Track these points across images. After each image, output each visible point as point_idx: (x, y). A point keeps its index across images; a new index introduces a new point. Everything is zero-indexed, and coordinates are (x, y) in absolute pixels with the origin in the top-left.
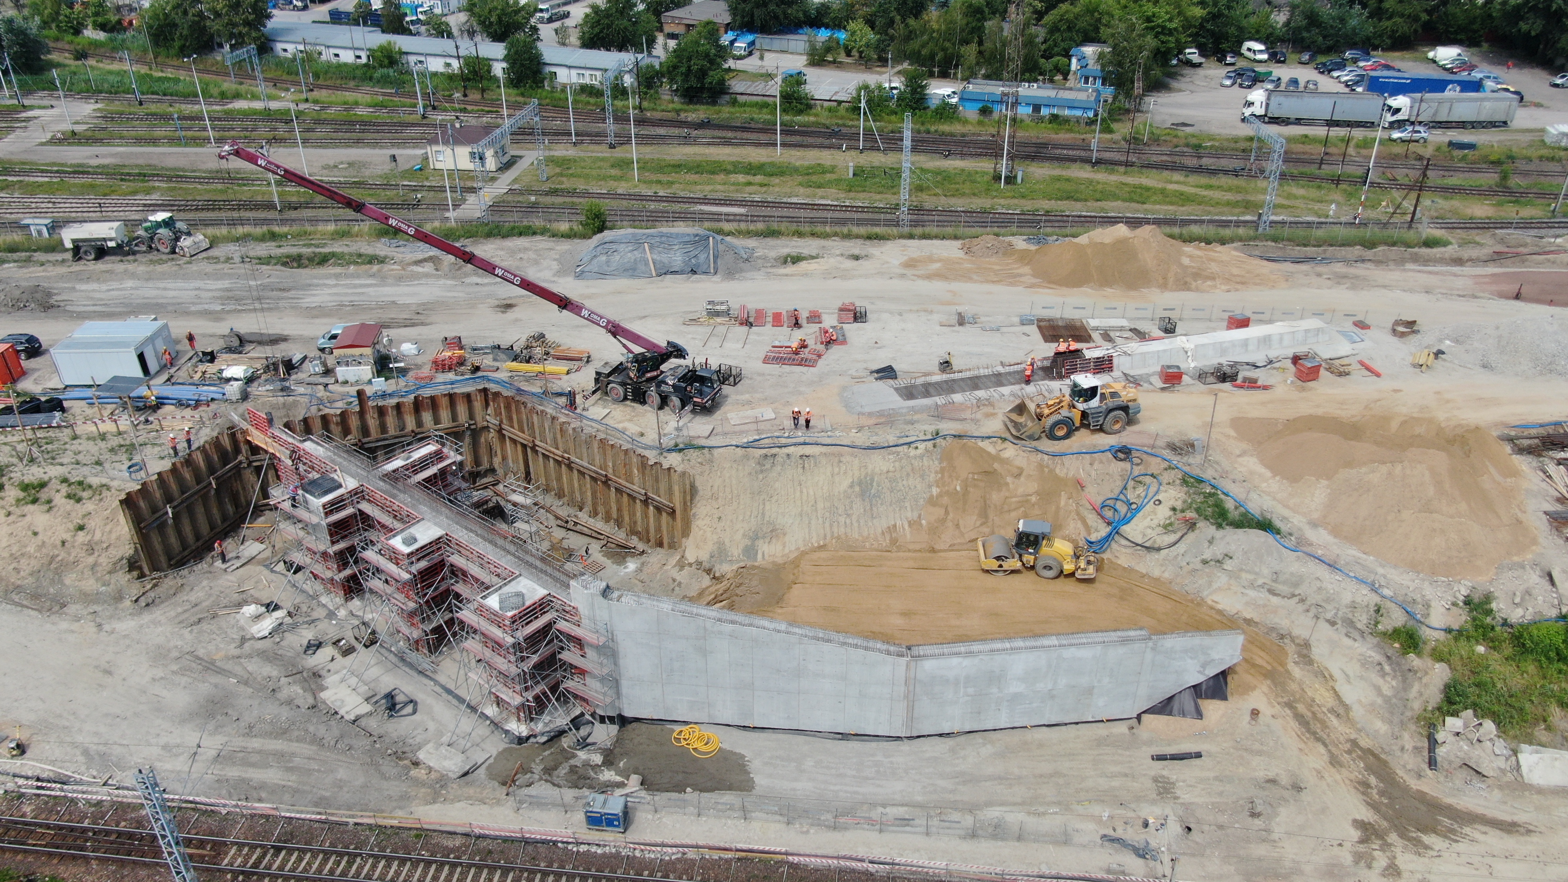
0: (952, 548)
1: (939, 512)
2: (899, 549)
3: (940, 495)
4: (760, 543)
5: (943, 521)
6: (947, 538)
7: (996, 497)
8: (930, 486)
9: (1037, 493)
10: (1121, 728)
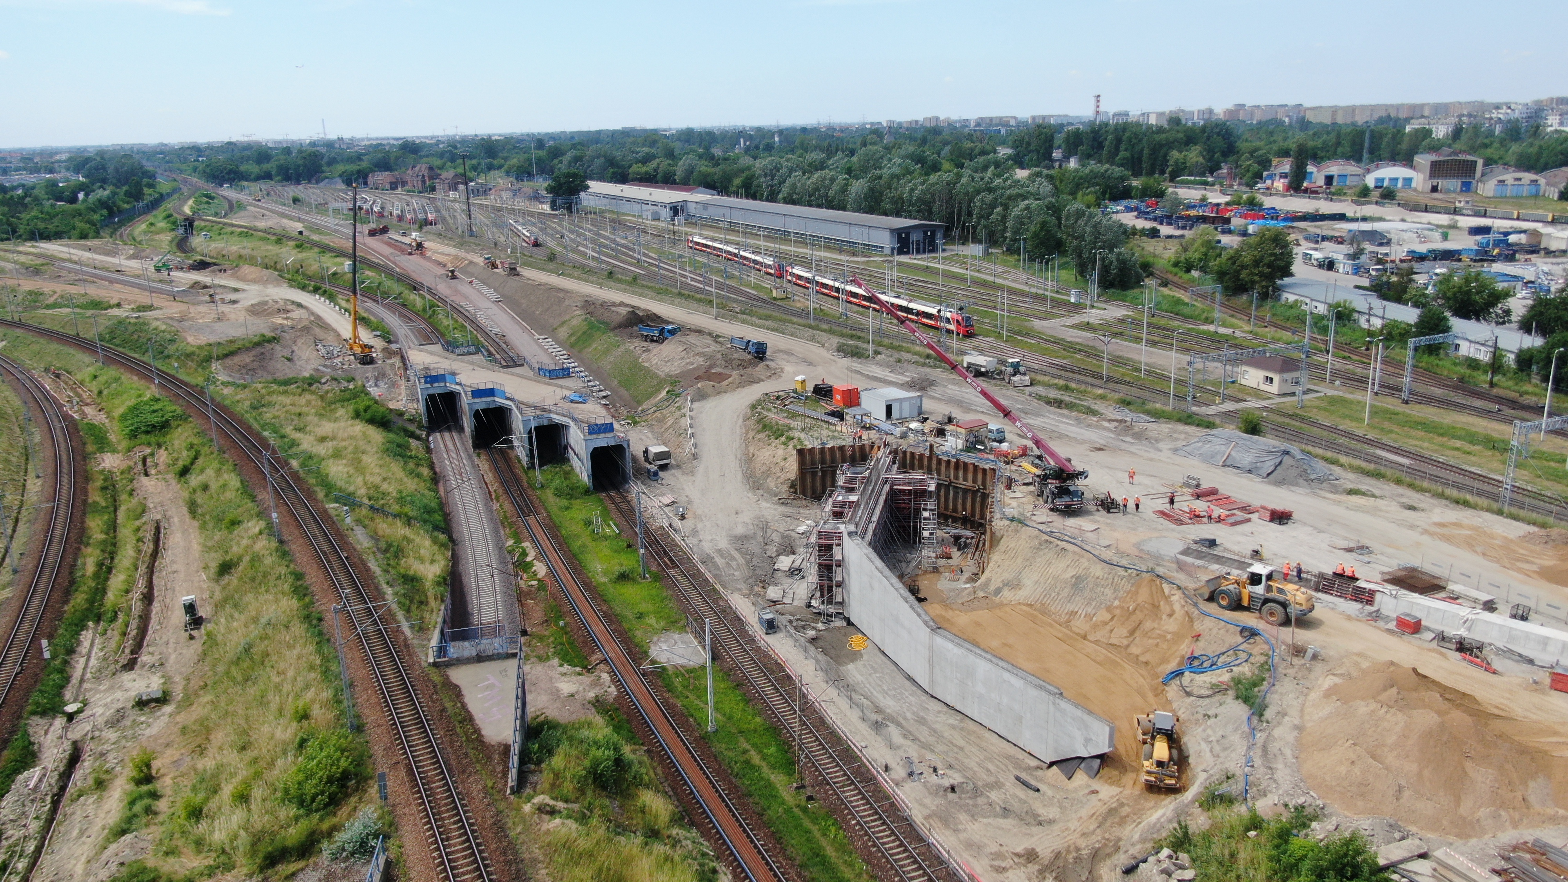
0: (1096, 642)
1: (1108, 616)
2: (1067, 627)
3: (1117, 607)
4: (1006, 588)
5: (1106, 624)
6: (1099, 635)
7: (1148, 625)
8: (1115, 599)
9: (1173, 633)
10: (1034, 763)
